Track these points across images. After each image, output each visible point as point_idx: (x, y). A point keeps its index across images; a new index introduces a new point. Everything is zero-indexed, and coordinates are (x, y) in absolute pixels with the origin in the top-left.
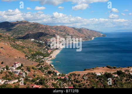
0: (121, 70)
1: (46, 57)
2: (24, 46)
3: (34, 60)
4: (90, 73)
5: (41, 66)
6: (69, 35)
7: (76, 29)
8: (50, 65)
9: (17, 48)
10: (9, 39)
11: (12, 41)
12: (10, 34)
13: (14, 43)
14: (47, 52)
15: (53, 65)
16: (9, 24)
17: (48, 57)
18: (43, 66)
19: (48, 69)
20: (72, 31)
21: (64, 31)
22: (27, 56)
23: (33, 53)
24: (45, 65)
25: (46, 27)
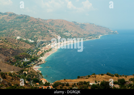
4: (82, 82)
5: (25, 73)
15: (41, 72)
17: (37, 60)
19: (34, 77)
21: (62, 26)
24: (31, 71)
25: (38, 21)
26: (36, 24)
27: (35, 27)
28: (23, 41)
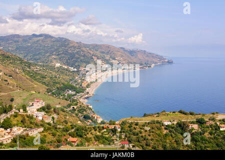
0: (203, 117)
1: (80, 94)
2: (46, 74)
3: (61, 97)
4: (154, 121)
5: (73, 108)
6: (115, 60)
7: (126, 51)
8: (88, 106)
9: (35, 77)
10: (21, 63)
11: (25, 65)
12: (22, 54)
13: (30, 68)
14: (81, 85)
15: (91, 107)
16: (21, 39)
17: (83, 94)
18: (75, 107)
19: (85, 112)
20: (119, 53)
21: (108, 53)
22: (51, 91)
23: (59, 86)
24: (80, 105)
25: (80, 45)
26: (77, 49)
27: (76, 53)
28: (64, 69)
